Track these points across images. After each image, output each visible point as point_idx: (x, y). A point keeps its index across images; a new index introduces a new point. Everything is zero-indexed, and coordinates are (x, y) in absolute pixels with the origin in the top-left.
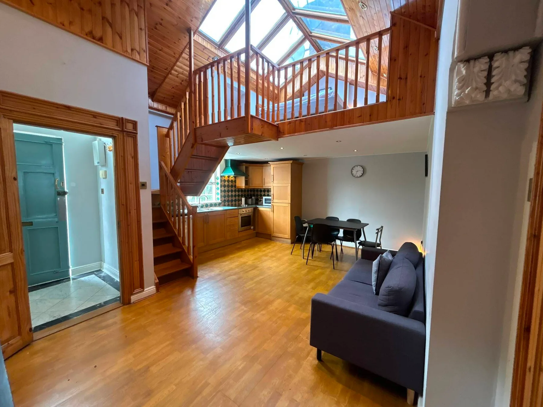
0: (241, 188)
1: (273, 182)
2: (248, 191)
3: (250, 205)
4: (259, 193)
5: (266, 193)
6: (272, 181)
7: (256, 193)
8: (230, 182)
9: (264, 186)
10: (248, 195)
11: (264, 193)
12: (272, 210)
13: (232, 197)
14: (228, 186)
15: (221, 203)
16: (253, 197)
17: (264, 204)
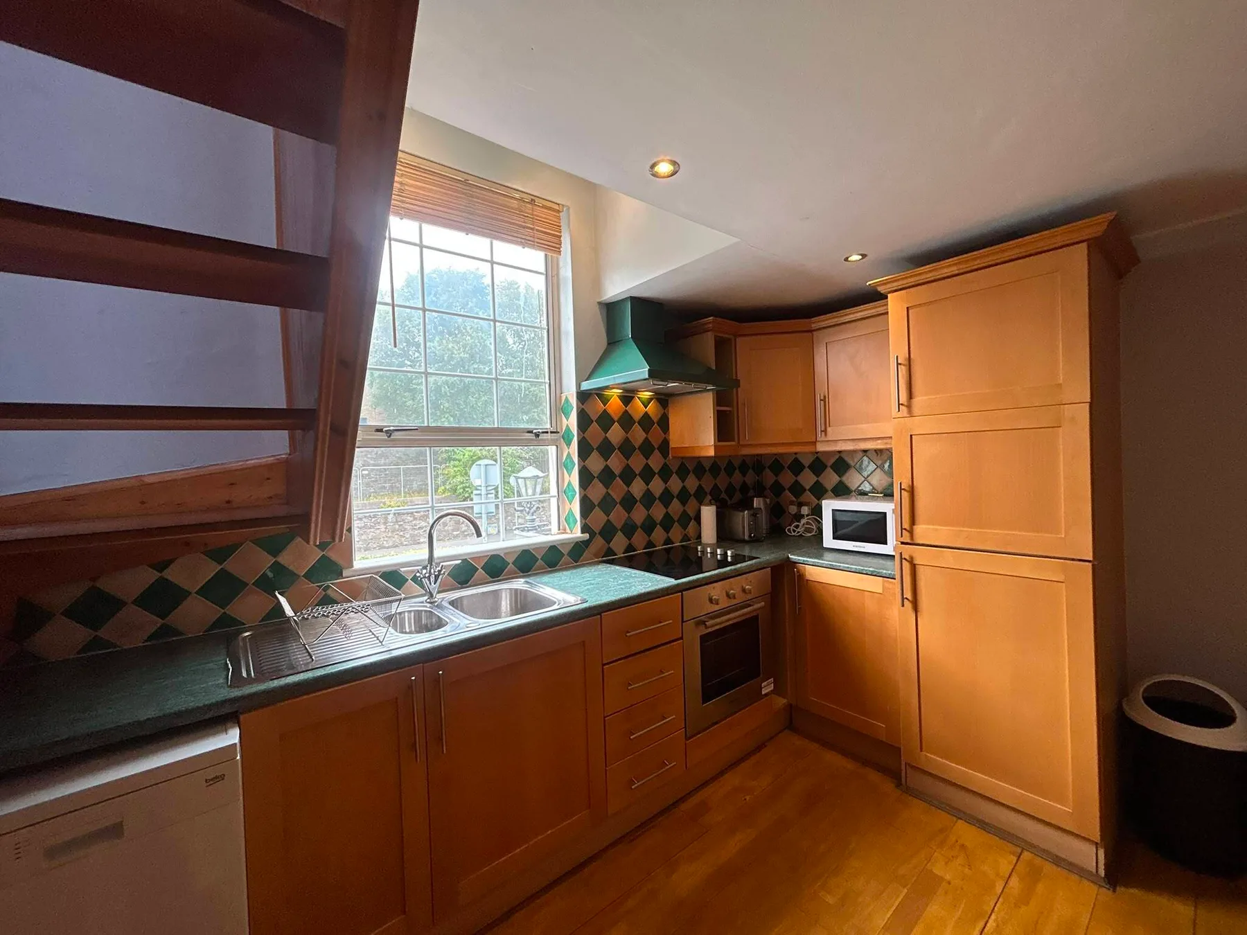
0: (697, 454)
1: (909, 407)
2: (730, 469)
3: (744, 541)
4: (787, 479)
5: (830, 479)
6: (903, 399)
7: (769, 478)
8: (636, 427)
9: (820, 437)
10: (730, 490)
11: (813, 479)
12: (908, 594)
13: (648, 507)
14: (626, 449)
15: (586, 544)
16: (757, 503)
17: (828, 540)
